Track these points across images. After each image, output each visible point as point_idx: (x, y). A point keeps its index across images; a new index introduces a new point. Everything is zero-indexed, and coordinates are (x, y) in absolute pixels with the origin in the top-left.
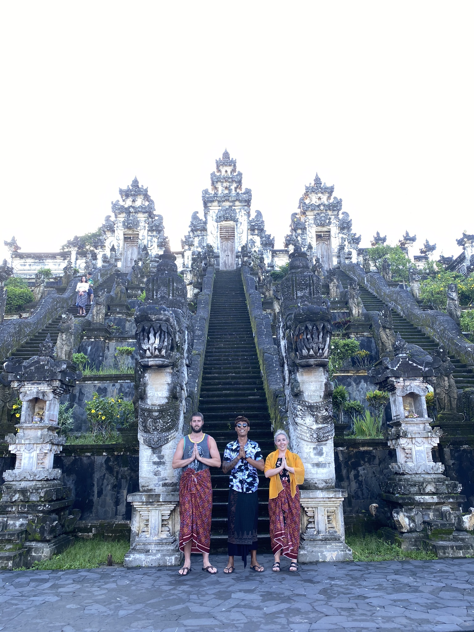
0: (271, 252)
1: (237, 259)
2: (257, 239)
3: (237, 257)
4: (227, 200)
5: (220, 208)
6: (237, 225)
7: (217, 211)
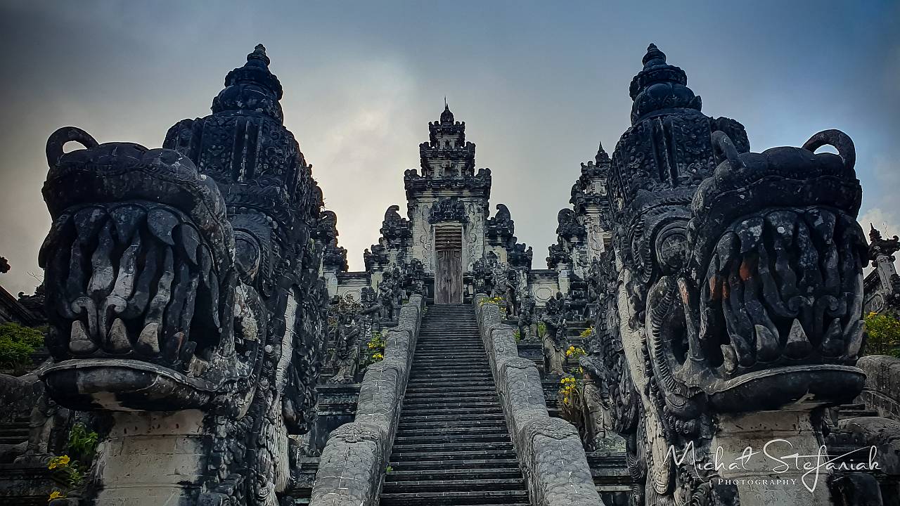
0: (525, 274)
1: (465, 286)
2: (502, 253)
3: (467, 281)
4: (449, 187)
5: (437, 200)
6: (465, 228)
7: (430, 206)
